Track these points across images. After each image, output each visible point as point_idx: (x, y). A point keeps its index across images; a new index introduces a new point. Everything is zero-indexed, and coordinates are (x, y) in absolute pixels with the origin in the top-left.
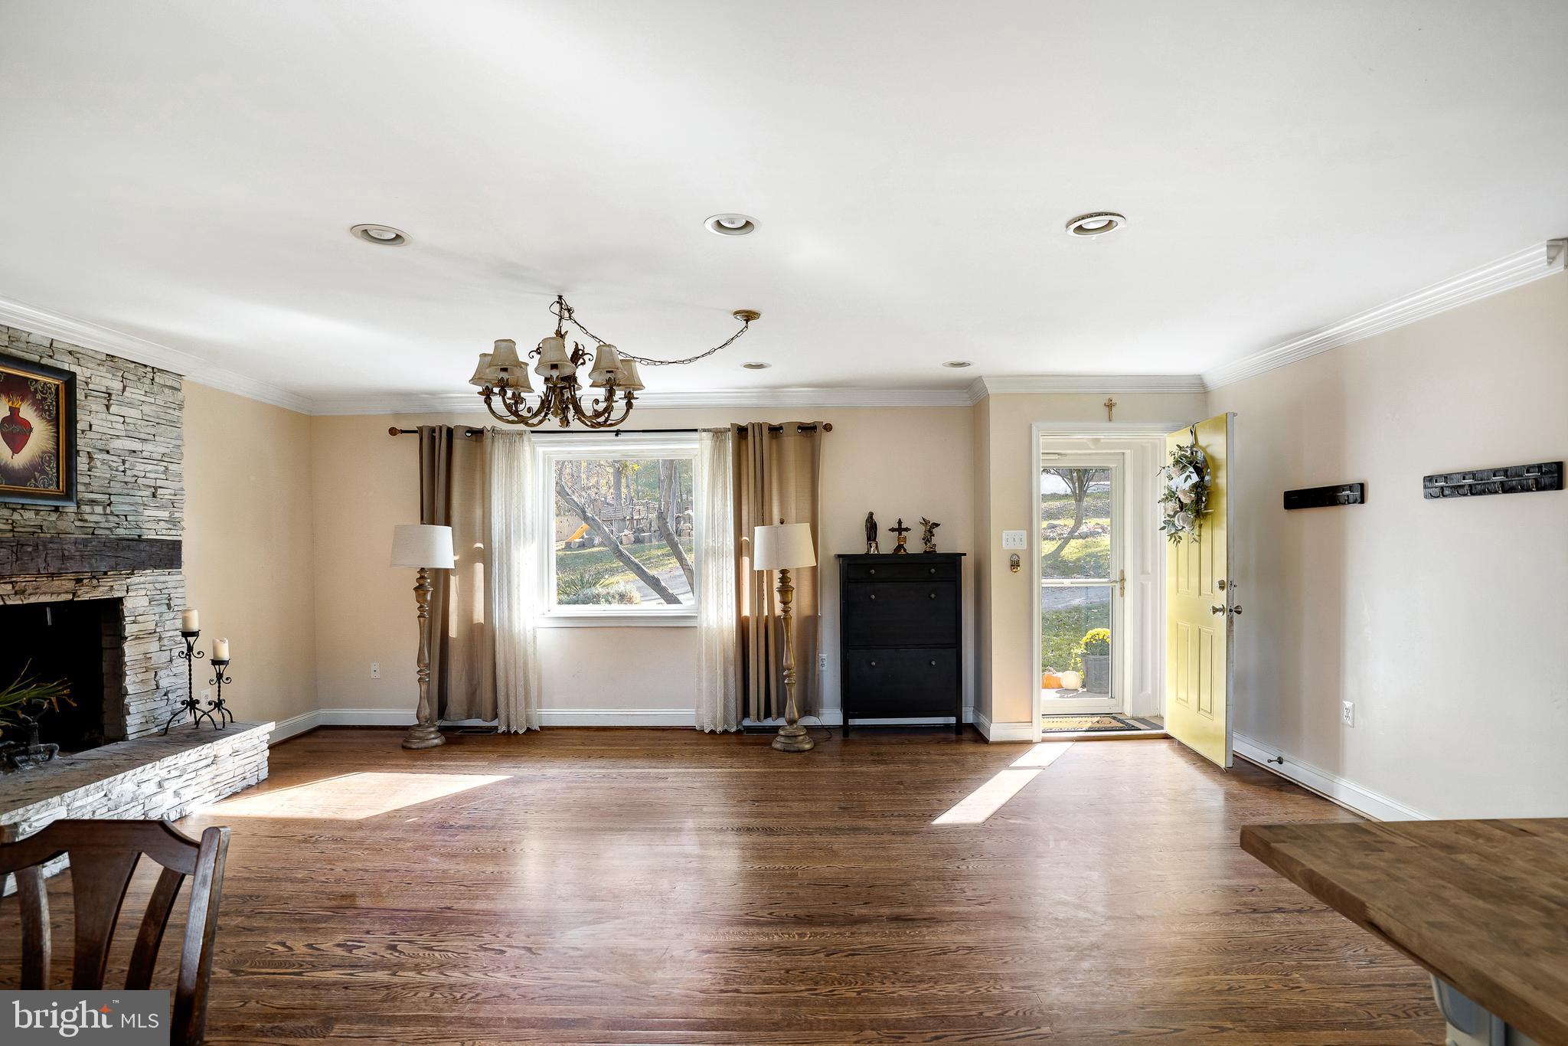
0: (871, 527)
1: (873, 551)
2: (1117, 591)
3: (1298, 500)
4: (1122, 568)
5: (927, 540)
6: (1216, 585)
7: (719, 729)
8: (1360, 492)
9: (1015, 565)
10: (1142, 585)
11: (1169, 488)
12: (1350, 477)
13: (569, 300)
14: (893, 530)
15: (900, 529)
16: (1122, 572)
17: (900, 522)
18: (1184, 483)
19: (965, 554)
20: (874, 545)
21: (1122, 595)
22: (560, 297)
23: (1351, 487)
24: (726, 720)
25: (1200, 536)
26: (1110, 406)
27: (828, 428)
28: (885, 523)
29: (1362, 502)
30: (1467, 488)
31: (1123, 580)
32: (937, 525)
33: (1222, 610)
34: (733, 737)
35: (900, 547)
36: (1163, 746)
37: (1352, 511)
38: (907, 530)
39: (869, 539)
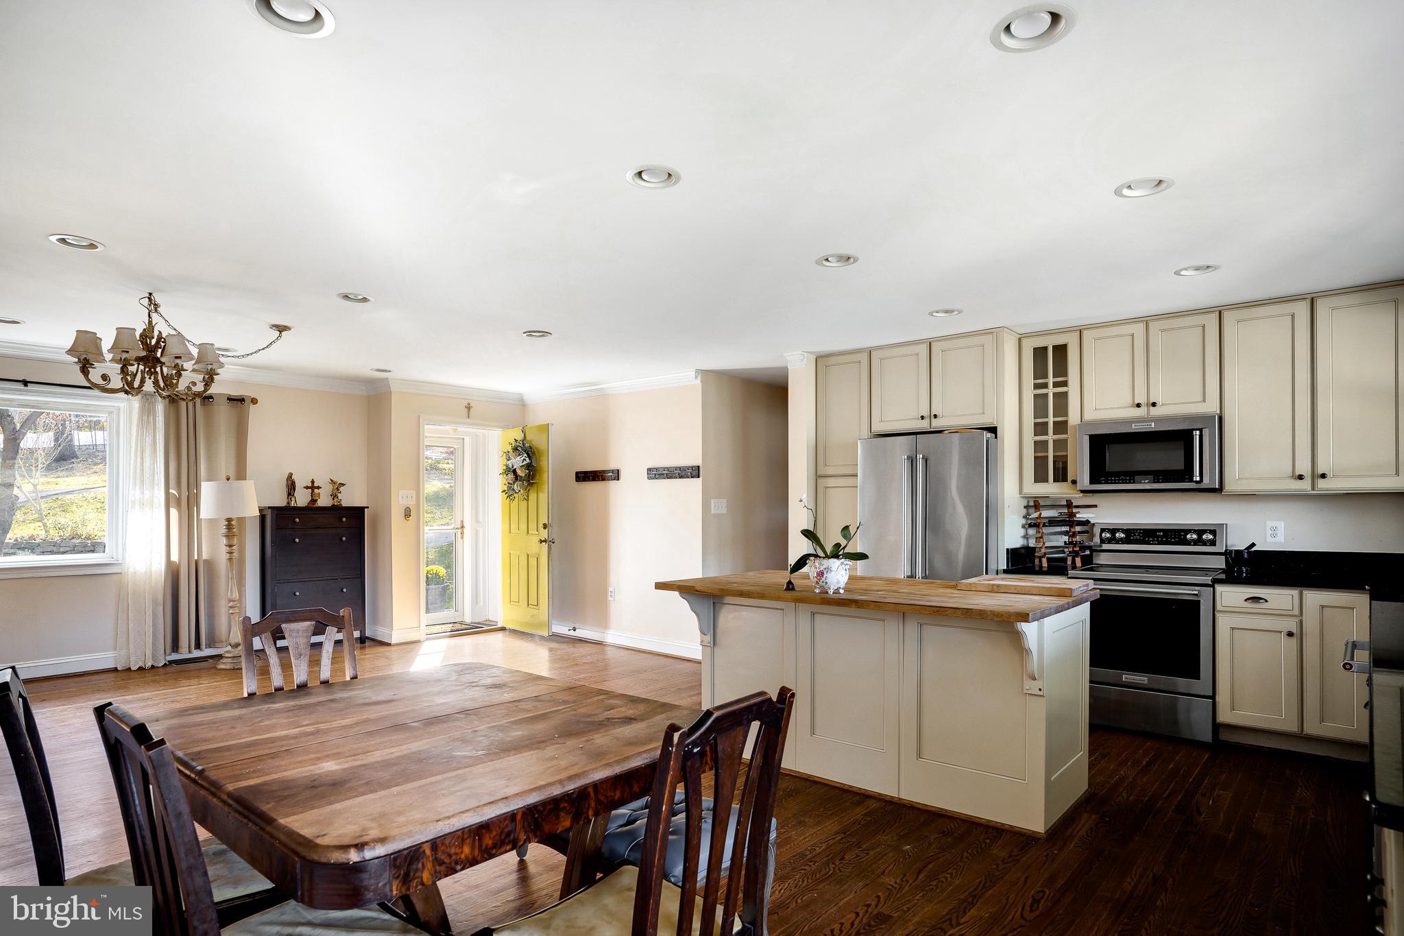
0: (291, 486)
1: (292, 504)
2: (459, 535)
3: (585, 477)
4: (462, 519)
5: (334, 496)
6: (541, 525)
7: (149, 664)
8: (616, 475)
9: (407, 514)
10: (476, 530)
11: (507, 466)
12: (612, 465)
13: (158, 298)
14: (307, 488)
15: (312, 487)
16: (462, 521)
17: (313, 482)
18: (518, 462)
19: (368, 507)
20: (293, 499)
21: (462, 538)
22: (150, 294)
23: (613, 471)
24: (154, 657)
25: (528, 496)
26: (469, 408)
27: (254, 401)
28: (301, 482)
29: (618, 480)
30: (665, 475)
31: (462, 527)
32: (343, 485)
33: (545, 541)
34: (161, 670)
35: (314, 501)
36: (500, 635)
37: (613, 483)
38: (319, 488)
39: (289, 494)
